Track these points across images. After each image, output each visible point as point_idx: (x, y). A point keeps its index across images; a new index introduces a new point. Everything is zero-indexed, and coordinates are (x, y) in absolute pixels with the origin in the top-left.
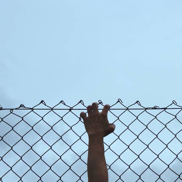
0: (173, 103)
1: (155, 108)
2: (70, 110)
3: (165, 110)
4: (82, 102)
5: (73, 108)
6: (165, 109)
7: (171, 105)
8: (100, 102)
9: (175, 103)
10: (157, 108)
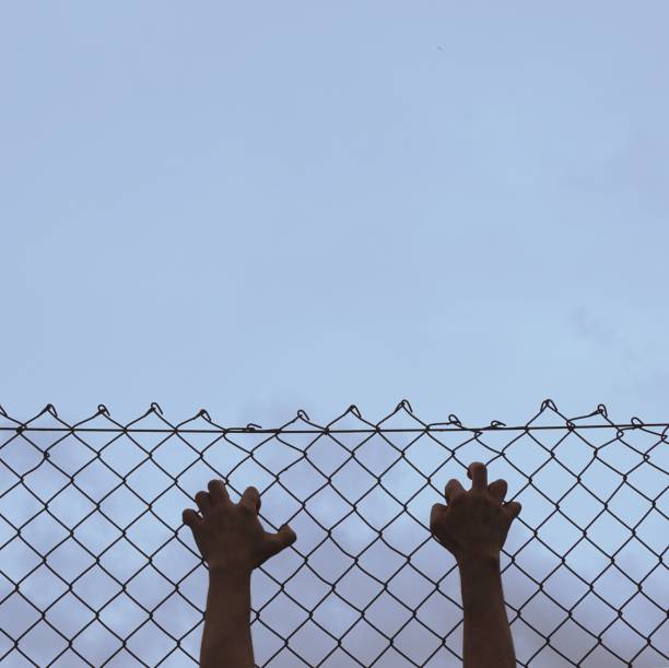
0: (300, 416)
1: (250, 430)
2: (19, 431)
3: (276, 436)
4: (51, 410)
5: (28, 426)
6: (278, 432)
7: (293, 422)
8: (102, 408)
9: (304, 417)
10: (257, 429)
